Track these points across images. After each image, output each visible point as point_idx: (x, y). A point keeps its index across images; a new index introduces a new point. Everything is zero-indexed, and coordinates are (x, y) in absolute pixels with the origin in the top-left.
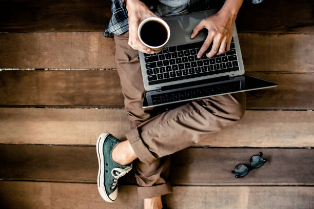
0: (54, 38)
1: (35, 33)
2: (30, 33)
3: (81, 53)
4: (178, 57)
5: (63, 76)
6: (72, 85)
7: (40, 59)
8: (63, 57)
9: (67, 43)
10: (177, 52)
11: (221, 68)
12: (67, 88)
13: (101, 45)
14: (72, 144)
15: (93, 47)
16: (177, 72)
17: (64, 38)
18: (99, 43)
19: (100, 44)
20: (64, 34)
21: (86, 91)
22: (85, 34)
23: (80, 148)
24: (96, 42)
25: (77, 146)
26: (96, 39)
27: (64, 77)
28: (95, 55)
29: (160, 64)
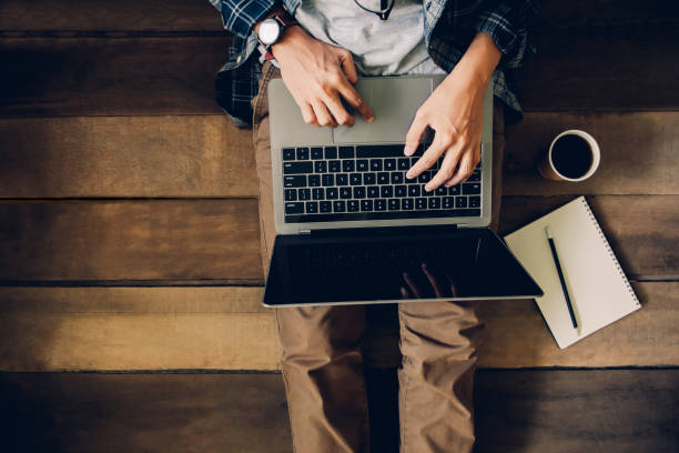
0: (124, 131)
1: (83, 119)
2: (72, 119)
3: (184, 161)
4: (356, 172)
5: (145, 212)
6: (163, 233)
7: (95, 175)
8: (146, 172)
9: (154, 140)
10: (355, 159)
11: (444, 207)
12: (153, 242)
13: (229, 145)
14: (165, 368)
15: (210, 149)
16: (349, 203)
17: (145, 129)
18: (222, 140)
19: (225, 142)
20: (146, 119)
21: (195, 247)
22: (192, 120)
23: (182, 378)
24: (217, 138)
25: (176, 372)
26: (216, 133)
27: (146, 215)
28: (215, 166)
29: (314, 180)
